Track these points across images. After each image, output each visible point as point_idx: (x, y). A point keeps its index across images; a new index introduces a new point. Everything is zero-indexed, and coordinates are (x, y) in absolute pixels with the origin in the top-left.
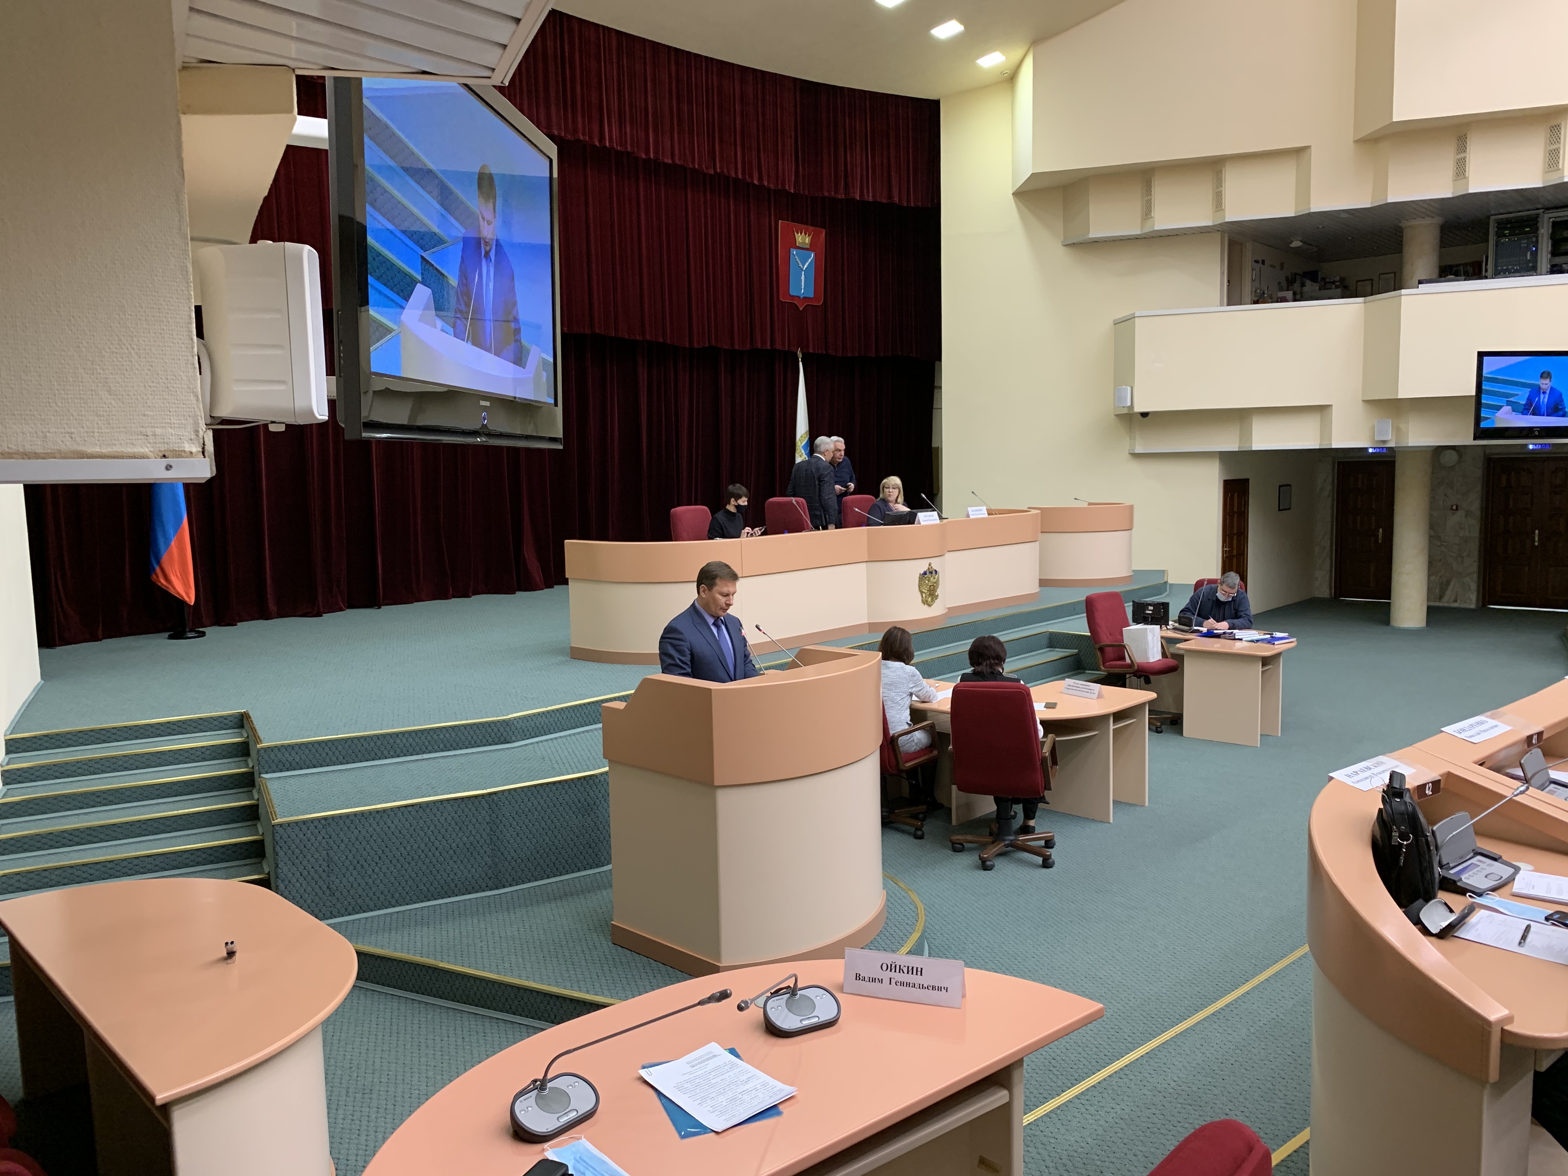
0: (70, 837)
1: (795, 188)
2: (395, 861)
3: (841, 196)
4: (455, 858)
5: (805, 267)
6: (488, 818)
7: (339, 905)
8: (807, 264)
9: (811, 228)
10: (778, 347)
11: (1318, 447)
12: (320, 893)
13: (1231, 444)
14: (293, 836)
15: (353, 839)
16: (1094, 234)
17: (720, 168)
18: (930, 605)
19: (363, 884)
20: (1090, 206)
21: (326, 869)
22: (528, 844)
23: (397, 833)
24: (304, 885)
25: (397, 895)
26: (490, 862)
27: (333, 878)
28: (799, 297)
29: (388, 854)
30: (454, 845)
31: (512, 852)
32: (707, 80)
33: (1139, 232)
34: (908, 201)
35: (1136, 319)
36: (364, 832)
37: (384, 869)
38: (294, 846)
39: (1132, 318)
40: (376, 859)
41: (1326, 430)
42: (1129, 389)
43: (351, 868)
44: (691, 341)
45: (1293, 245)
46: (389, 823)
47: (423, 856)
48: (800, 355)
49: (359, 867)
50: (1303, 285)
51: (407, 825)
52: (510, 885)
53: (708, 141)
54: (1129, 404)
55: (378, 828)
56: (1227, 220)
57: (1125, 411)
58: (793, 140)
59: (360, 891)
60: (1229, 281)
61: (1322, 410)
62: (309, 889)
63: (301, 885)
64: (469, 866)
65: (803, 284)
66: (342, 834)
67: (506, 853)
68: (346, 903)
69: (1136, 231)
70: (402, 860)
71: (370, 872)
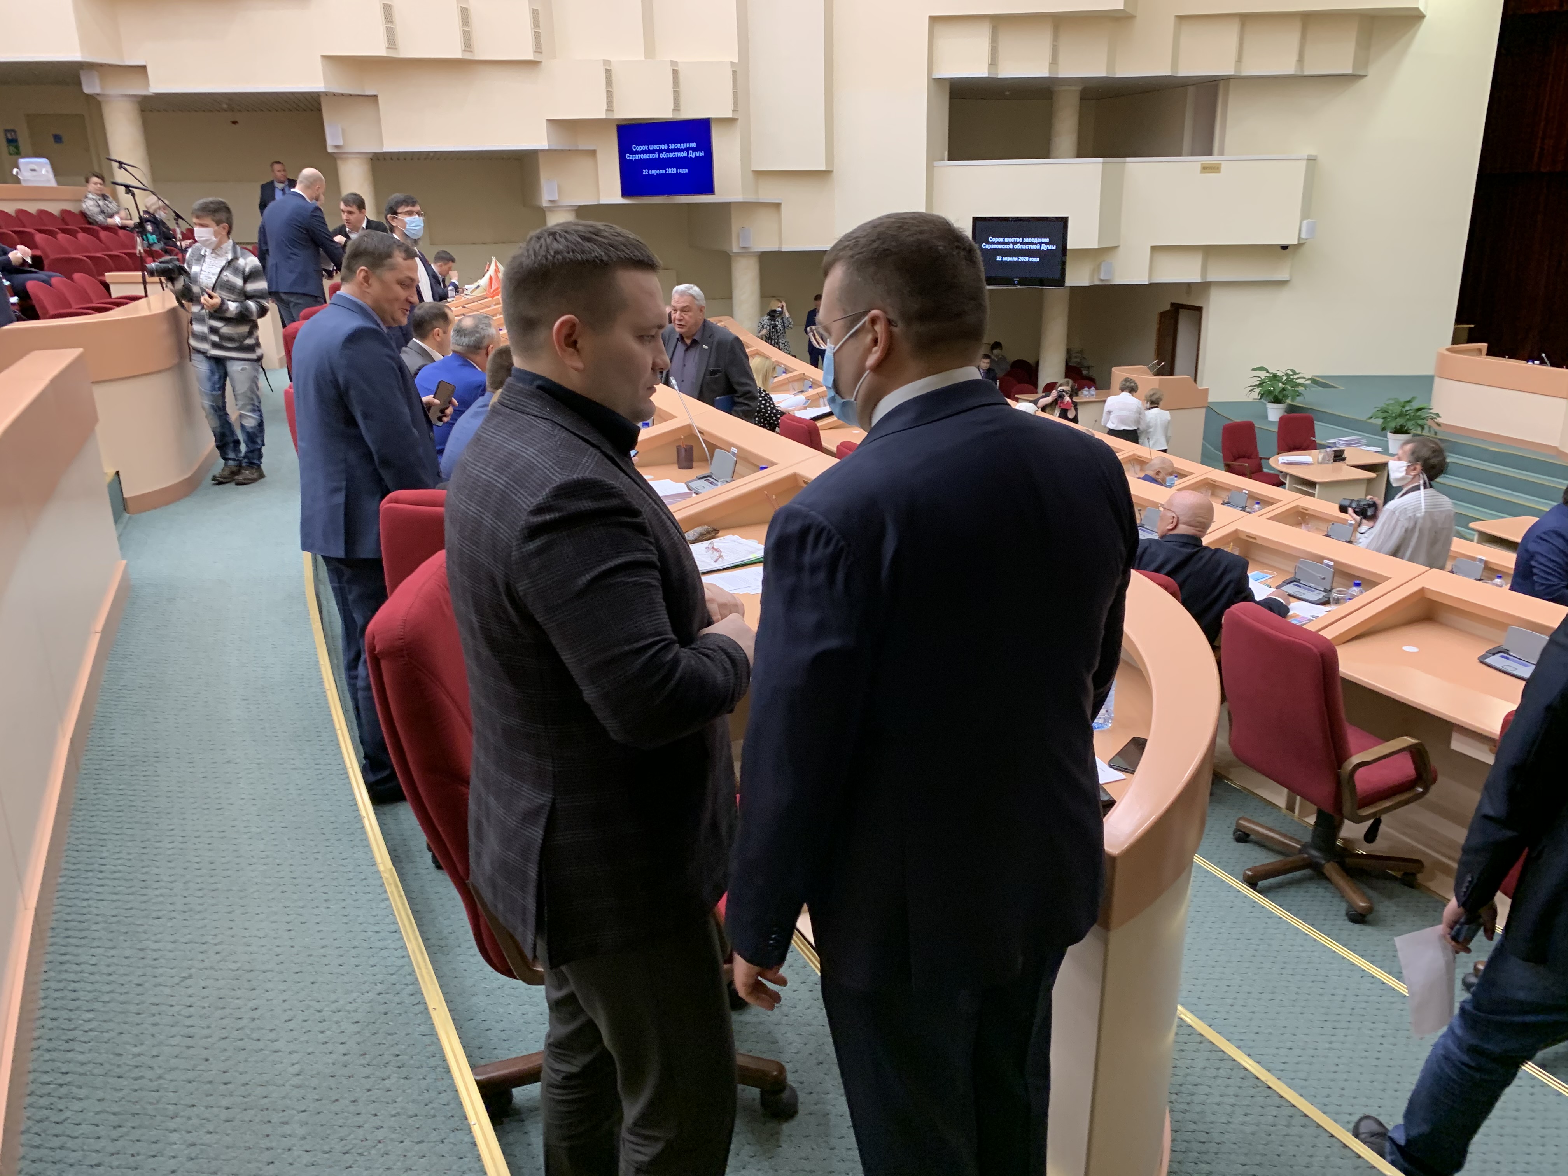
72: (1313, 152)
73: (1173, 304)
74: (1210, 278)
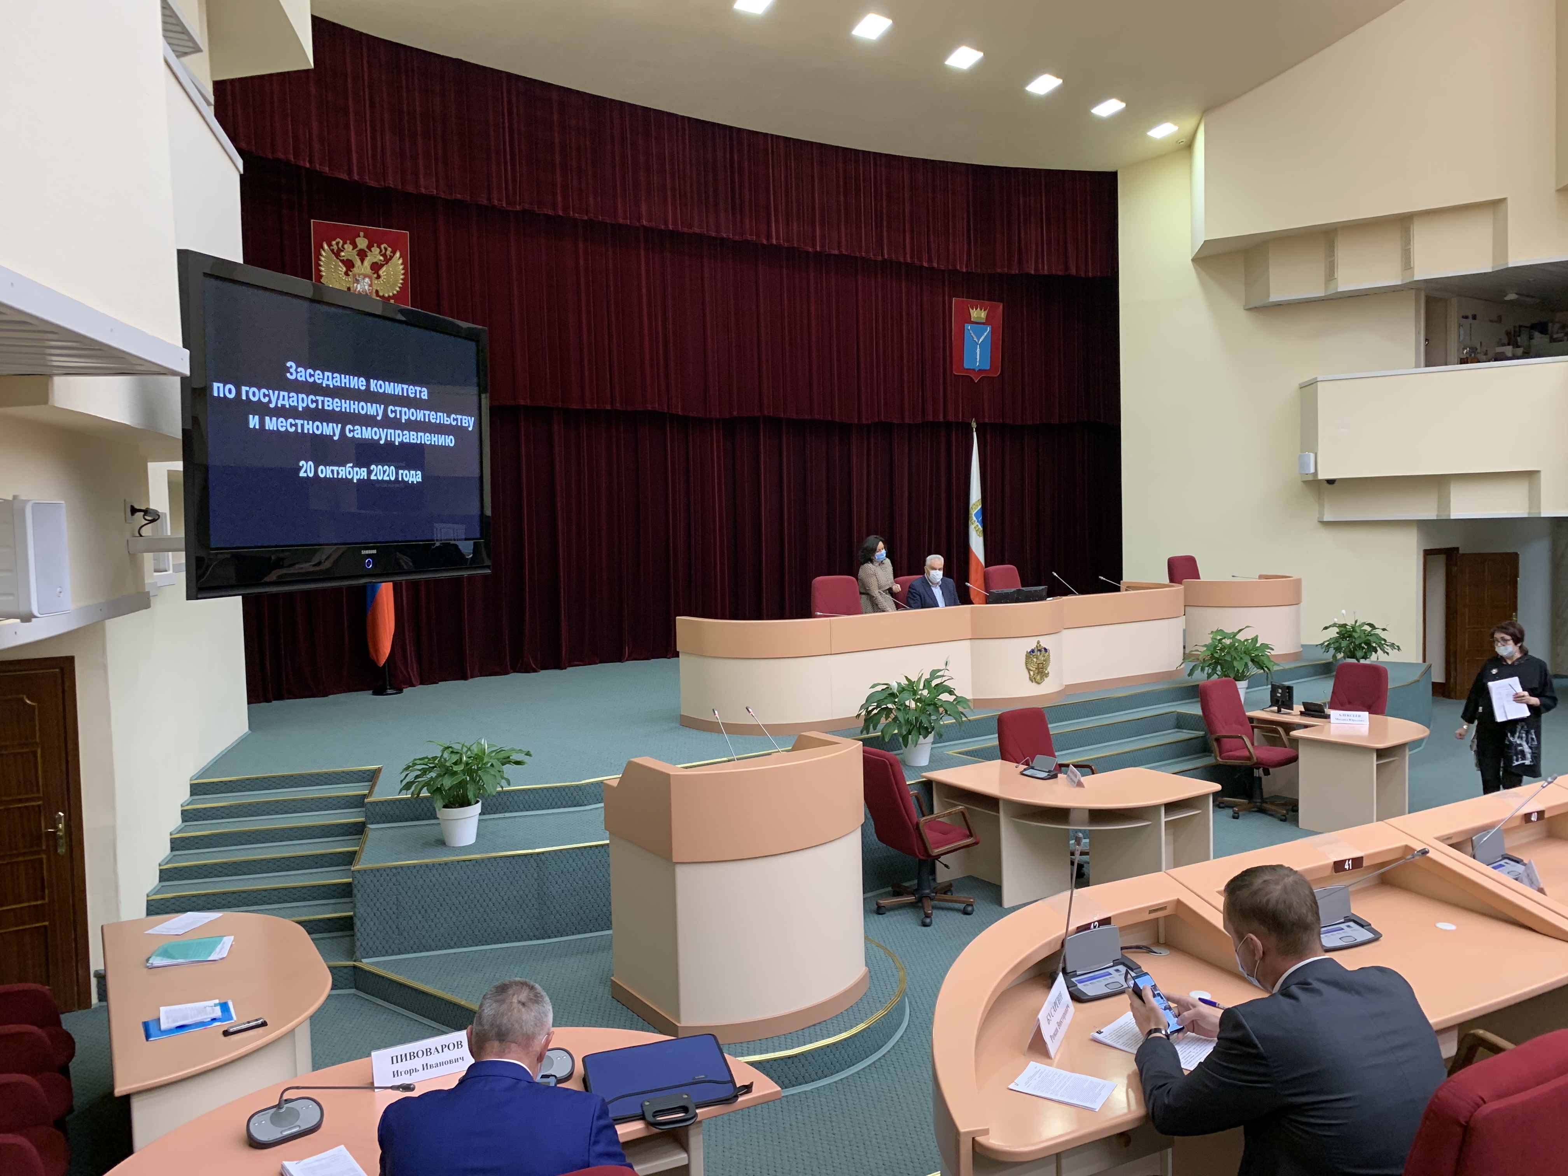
0: (220, 869)
1: (967, 267)
2: (453, 908)
3: (1015, 271)
4: (506, 909)
5: (981, 340)
6: (536, 875)
7: (406, 944)
8: (983, 338)
9: (987, 303)
10: (951, 418)
11: (1526, 516)
12: (390, 933)
13: (1429, 513)
14: (368, 881)
15: (419, 887)
16: (1274, 298)
17: (888, 254)
18: (1039, 683)
19: (427, 927)
20: (1270, 270)
21: (396, 911)
22: (572, 900)
23: (456, 883)
24: (377, 924)
25: (455, 939)
26: (537, 914)
27: (401, 919)
28: (974, 370)
29: (448, 901)
30: (506, 897)
31: (558, 908)
32: (875, 171)
33: (1323, 295)
34: (1086, 271)
35: (1318, 383)
36: (428, 881)
37: (445, 915)
38: (369, 890)
39: (1314, 383)
40: (438, 904)
41: (1534, 498)
42: (1312, 455)
43: (417, 912)
44: (859, 418)
45: (1507, 298)
46: (450, 875)
47: (478, 905)
48: (974, 425)
49: (423, 911)
50: (1531, 338)
51: (465, 877)
52: (556, 937)
53: (876, 228)
54: (1312, 470)
55: (440, 879)
56: (1416, 279)
57: (1310, 478)
58: (965, 221)
59: (424, 933)
60: (1426, 340)
61: (1531, 475)
62: (381, 928)
63: (375, 924)
64: (518, 917)
65: (978, 357)
66: (409, 882)
67: (552, 908)
68: (412, 942)
69: (1320, 293)
70: (460, 908)
71: (432, 916)
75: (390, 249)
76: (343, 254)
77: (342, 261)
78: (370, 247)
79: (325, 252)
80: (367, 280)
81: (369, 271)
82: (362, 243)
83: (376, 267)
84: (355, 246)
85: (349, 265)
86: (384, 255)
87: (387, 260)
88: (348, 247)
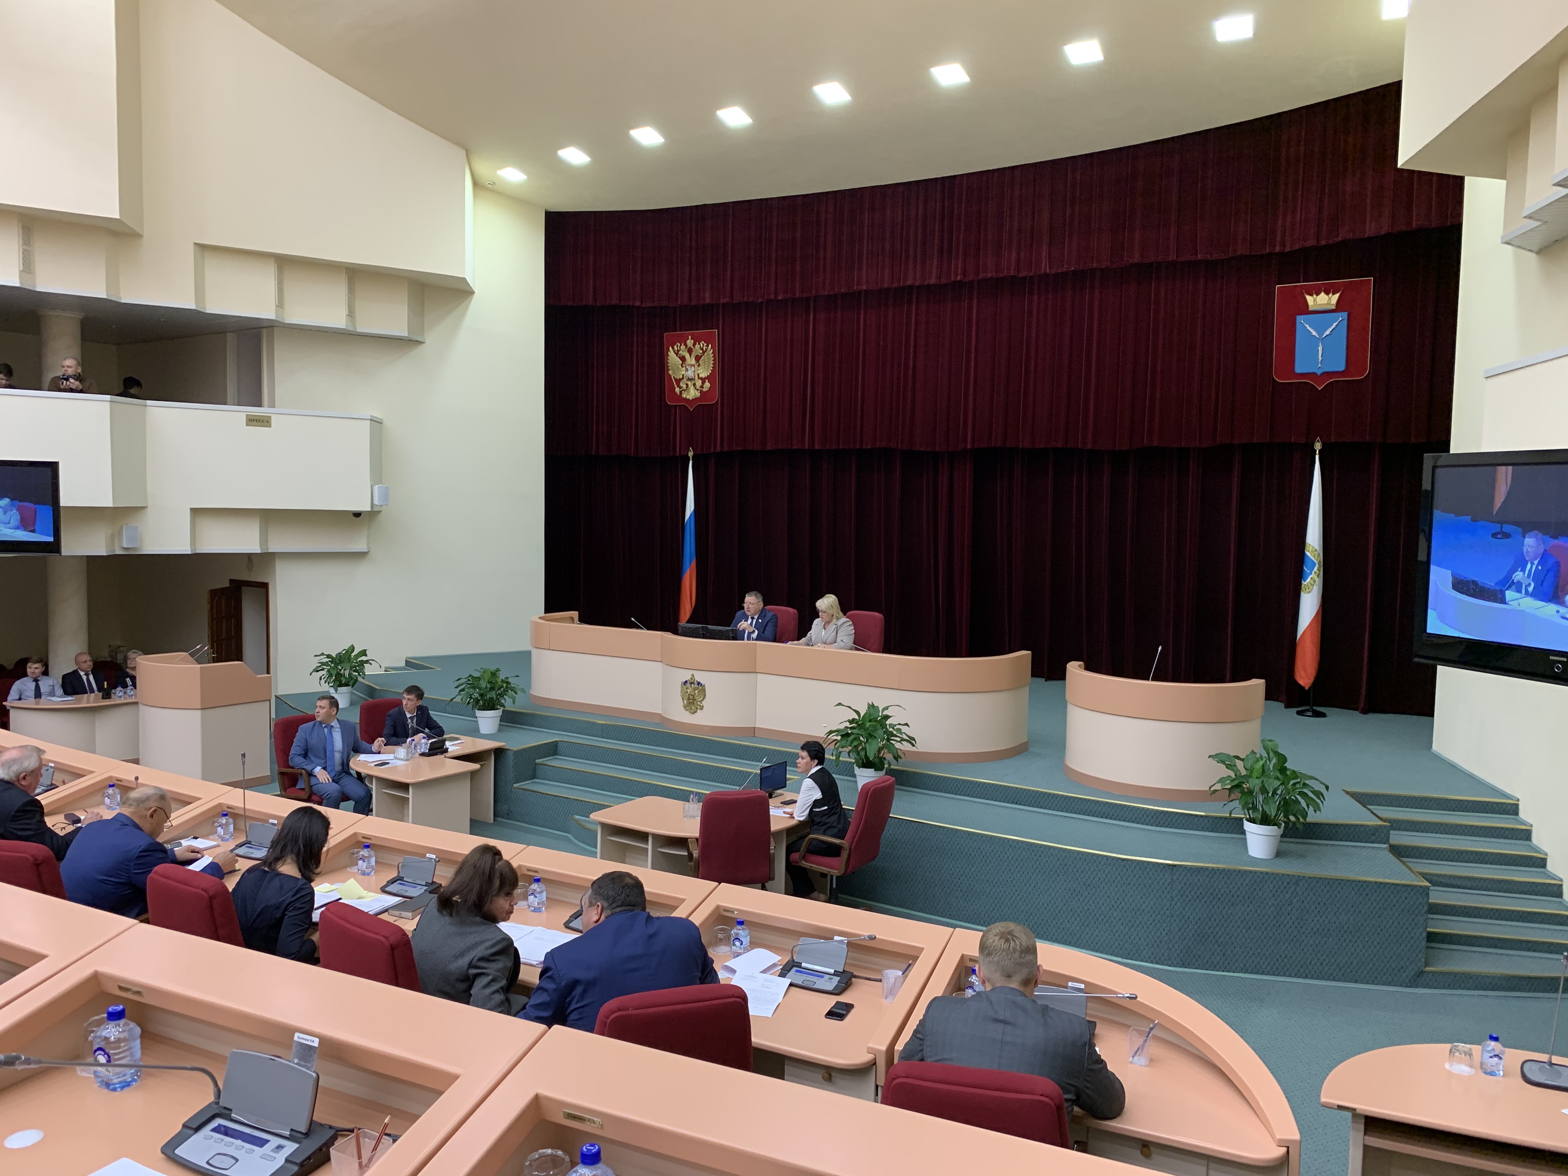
28: (1313, 374)
48: (1319, 447)
72: (377, 415)
73: (232, 581)
74: (272, 549)
75: (705, 344)
76: (680, 352)
77: (679, 357)
78: (694, 345)
79: (671, 353)
80: (693, 368)
81: (693, 362)
82: (690, 342)
83: (698, 358)
84: (686, 345)
85: (683, 359)
86: (702, 349)
87: (704, 352)
88: (683, 347)
